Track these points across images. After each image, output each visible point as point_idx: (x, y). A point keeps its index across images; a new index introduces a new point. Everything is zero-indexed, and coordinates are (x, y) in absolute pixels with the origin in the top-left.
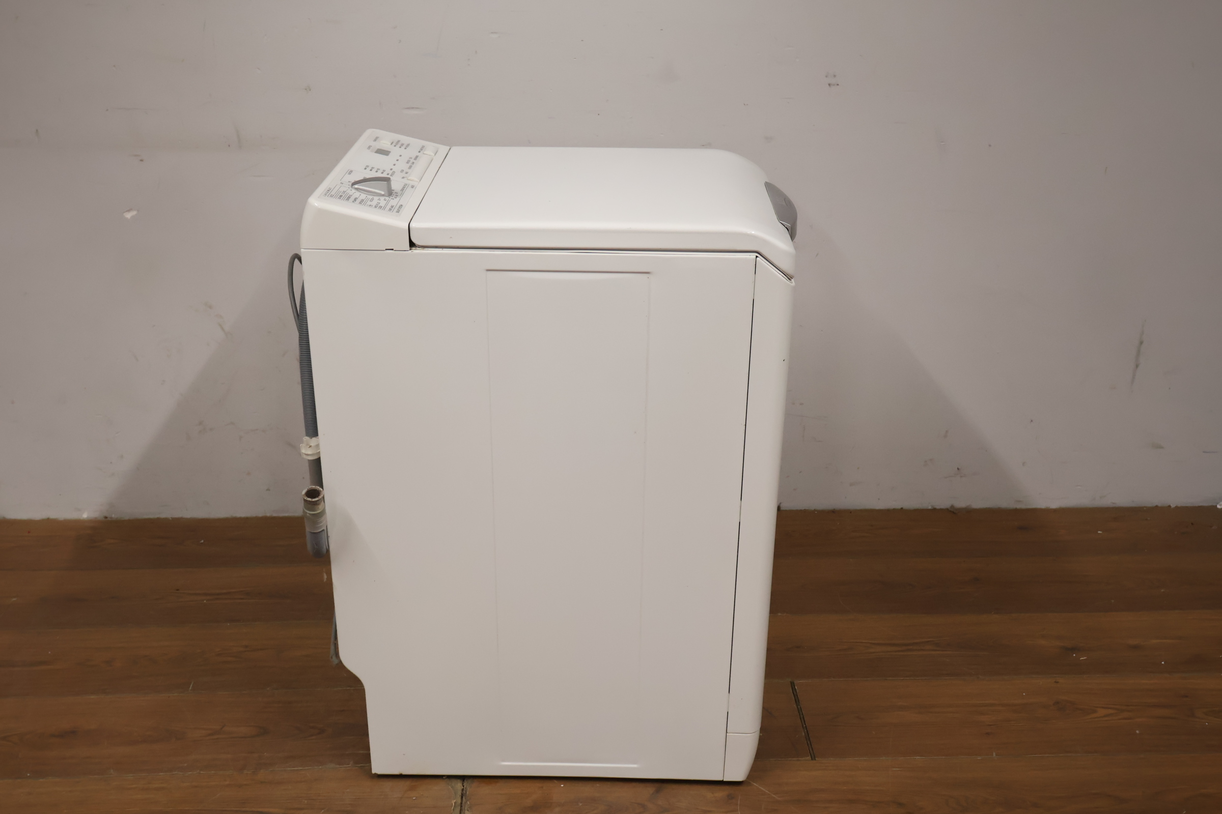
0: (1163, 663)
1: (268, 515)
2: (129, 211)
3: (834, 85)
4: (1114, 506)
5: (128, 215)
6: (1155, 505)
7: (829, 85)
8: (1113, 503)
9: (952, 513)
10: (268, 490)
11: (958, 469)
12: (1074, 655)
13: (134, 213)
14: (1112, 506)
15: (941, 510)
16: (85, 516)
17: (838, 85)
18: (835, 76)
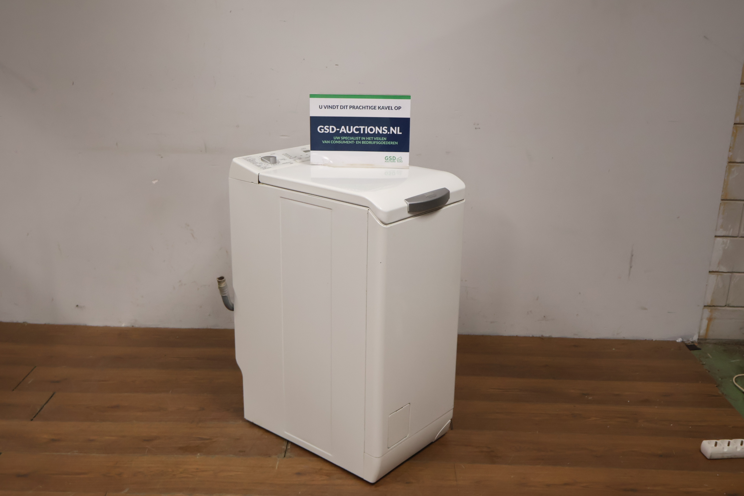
0: (629, 401)
1: (209, 327)
2: (154, 180)
3: (478, 128)
4: (624, 339)
5: (154, 182)
6: (645, 339)
7: (476, 128)
8: (624, 337)
9: (542, 339)
10: (210, 315)
11: (544, 317)
12: (586, 397)
13: (157, 181)
14: (623, 338)
15: (536, 337)
16: (123, 325)
17: (480, 128)
18: (478, 124)
